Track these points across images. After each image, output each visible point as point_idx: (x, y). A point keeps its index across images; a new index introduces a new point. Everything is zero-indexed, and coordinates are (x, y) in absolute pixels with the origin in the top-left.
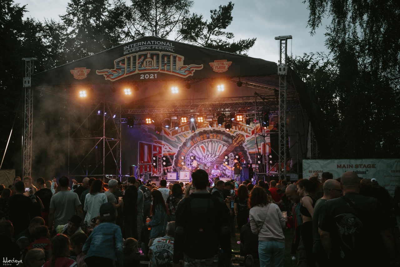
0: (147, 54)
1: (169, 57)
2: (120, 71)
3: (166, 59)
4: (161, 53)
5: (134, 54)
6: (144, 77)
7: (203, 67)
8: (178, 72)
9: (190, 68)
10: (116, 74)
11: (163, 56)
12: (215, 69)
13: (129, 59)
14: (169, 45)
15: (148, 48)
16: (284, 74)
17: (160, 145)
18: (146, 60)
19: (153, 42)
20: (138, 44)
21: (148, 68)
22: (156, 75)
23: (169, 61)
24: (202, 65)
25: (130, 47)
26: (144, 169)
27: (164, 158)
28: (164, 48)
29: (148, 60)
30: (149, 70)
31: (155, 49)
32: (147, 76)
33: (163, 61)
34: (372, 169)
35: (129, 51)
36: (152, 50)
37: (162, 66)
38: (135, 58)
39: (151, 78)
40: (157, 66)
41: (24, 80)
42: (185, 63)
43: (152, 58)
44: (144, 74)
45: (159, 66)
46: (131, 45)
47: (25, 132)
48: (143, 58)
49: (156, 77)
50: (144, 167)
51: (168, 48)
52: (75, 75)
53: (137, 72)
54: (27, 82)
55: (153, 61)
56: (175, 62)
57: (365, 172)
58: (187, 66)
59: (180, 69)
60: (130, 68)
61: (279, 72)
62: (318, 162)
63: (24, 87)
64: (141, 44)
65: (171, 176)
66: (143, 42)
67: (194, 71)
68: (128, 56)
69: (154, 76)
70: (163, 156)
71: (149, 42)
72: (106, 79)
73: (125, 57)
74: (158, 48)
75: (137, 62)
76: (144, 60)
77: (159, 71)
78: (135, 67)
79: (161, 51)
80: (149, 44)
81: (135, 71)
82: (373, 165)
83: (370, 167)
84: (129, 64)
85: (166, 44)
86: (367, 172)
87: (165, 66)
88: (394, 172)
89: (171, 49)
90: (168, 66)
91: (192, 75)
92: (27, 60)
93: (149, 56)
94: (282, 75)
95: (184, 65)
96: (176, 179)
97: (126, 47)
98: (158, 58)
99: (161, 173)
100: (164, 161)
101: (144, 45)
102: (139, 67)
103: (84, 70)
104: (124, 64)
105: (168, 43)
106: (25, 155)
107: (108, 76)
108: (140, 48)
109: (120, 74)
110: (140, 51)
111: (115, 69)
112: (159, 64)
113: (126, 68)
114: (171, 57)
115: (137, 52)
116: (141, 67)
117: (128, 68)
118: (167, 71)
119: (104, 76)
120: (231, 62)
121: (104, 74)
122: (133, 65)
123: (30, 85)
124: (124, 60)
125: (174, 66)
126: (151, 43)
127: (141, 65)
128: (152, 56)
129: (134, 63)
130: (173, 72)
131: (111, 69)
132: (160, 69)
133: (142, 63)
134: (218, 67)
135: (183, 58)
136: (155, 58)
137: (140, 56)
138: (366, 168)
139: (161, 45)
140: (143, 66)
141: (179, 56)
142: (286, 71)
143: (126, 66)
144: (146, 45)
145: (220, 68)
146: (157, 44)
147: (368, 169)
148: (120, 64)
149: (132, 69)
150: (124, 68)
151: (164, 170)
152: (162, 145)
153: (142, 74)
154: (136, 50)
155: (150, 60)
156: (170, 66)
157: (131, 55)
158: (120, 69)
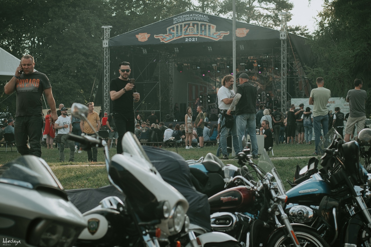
0: (190, 23)
1: (205, 26)
2: (171, 36)
3: (203, 27)
4: (200, 23)
5: (181, 24)
6: (188, 40)
7: (229, 33)
8: (212, 36)
9: (220, 34)
10: (168, 38)
11: (202, 25)
12: (237, 34)
13: (177, 27)
14: (205, 17)
15: (190, 19)
16: (284, 39)
17: (205, 86)
18: (190, 28)
19: (194, 15)
20: (184, 16)
21: (191, 33)
22: (196, 38)
23: (205, 29)
24: (229, 32)
25: (178, 18)
26: (192, 106)
27: (208, 96)
28: (202, 20)
29: (191, 28)
30: (191, 35)
31: (195, 20)
32: (190, 40)
33: (201, 29)
34: (333, 104)
35: (177, 21)
36: (193, 20)
37: (201, 32)
38: (181, 26)
39: (193, 40)
40: (197, 32)
41: (103, 42)
42: (217, 30)
43: (193, 26)
44: (188, 38)
45: (198, 32)
46: (179, 17)
47: (104, 79)
48: (187, 26)
49: (196, 40)
50: (192, 104)
51: (204, 19)
52: (139, 39)
53: (183, 36)
54: (106, 44)
55: (194, 29)
56: (209, 29)
57: (329, 106)
58: (218, 32)
59: (213, 34)
60: (178, 33)
61: (281, 38)
62: (301, 100)
63: (103, 47)
64: (186, 16)
65: (213, 111)
66: (187, 15)
67: (223, 36)
68: (177, 25)
69: (195, 40)
70: (208, 94)
71: (191, 15)
72: (161, 41)
73: (175, 25)
74: (198, 19)
75: (183, 29)
76: (188, 28)
77: (199, 36)
78: (182, 33)
79: (200, 21)
80: (191, 16)
81: (181, 36)
82: (333, 101)
83: (332, 103)
84: (177, 31)
85: (203, 17)
86: (330, 106)
87: (203, 32)
88: (346, 106)
89: (207, 20)
90: (205, 32)
91: (222, 39)
92: (106, 28)
93: (191, 25)
94: (283, 40)
95: (216, 31)
96: (217, 113)
97: (175, 18)
98: (198, 27)
99: (207, 109)
100: (209, 99)
101: (188, 17)
102: (185, 33)
103: (145, 35)
104: (174, 30)
105: (205, 16)
106: (105, 96)
107: (163, 40)
108: (185, 19)
109: (171, 38)
110: (185, 21)
111: (168, 34)
112: (198, 31)
113: (175, 34)
114: (207, 26)
115: (183, 22)
116: (186, 33)
117: (177, 33)
118: (204, 35)
119: (160, 39)
120: (249, 30)
121: (160, 37)
122: (181, 32)
123: (107, 46)
124: (173, 28)
125: (209, 32)
126: (193, 15)
127: (186, 31)
128: (194, 25)
129: (181, 30)
130: (208, 36)
131: (165, 35)
132: (199, 34)
133: (187, 30)
134: (240, 33)
135: (215, 26)
136: (195, 26)
137: (185, 25)
138: (329, 103)
139: (200, 17)
140: (187, 32)
141: (212, 25)
142: (286, 36)
143: (175, 32)
144: (189, 17)
145: (241, 34)
146: (197, 17)
147: (331, 104)
148: (171, 30)
149: (179, 34)
150: (174, 34)
151: (209, 106)
152: (207, 85)
153: (186, 38)
154: (182, 20)
155: (192, 27)
156: (206, 32)
157: (178, 24)
158: (171, 34)
